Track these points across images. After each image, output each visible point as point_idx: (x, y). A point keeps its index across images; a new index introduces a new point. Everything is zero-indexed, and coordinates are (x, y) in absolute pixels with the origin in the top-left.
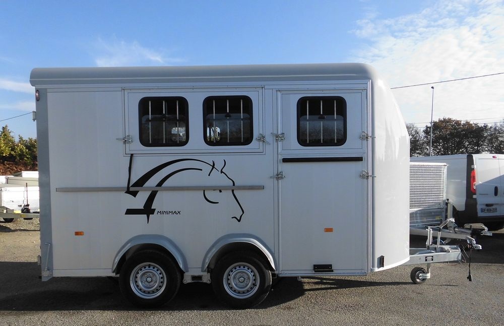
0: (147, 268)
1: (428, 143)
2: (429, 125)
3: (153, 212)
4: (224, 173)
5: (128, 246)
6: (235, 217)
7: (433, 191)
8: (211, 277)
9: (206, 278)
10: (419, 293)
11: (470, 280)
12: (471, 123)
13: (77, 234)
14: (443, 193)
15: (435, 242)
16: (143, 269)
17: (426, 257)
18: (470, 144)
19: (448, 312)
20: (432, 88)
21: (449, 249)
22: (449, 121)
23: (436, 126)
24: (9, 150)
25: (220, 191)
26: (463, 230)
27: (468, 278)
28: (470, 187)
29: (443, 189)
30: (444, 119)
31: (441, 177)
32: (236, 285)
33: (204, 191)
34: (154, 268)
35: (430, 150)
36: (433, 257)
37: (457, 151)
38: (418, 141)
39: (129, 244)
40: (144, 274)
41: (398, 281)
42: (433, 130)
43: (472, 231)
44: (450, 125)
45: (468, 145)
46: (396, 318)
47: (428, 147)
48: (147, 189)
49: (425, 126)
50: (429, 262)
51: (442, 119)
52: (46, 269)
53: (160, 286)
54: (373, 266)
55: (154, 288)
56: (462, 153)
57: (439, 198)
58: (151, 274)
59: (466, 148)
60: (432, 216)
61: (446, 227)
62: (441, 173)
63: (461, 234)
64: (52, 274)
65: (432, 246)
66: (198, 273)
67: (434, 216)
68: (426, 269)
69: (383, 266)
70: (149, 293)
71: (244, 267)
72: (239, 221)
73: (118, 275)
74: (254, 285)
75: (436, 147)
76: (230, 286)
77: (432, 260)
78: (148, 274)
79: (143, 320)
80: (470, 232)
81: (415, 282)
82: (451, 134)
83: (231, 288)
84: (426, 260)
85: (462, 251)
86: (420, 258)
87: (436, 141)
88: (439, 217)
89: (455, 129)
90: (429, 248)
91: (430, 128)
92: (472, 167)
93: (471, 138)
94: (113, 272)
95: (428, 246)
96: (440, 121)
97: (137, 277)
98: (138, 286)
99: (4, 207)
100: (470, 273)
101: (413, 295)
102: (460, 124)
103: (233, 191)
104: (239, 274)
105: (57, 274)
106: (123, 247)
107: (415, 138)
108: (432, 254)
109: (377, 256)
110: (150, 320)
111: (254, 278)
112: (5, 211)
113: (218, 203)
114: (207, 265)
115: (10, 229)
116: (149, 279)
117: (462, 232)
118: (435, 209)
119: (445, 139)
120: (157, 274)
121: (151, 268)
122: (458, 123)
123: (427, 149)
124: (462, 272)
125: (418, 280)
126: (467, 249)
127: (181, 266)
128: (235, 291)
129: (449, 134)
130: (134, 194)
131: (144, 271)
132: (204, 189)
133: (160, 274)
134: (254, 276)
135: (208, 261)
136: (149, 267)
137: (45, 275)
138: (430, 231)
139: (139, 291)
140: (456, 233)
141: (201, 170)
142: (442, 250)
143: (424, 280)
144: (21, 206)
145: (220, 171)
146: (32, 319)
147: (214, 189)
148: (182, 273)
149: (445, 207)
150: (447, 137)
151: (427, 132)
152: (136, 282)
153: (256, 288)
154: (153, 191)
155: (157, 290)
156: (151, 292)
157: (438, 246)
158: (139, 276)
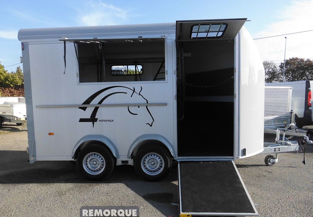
0: (93, 156)
1: (282, 74)
2: (283, 62)
3: (96, 120)
4: (141, 95)
5: (81, 142)
6: (148, 124)
7: (282, 105)
8: (133, 161)
9: (131, 162)
10: (270, 172)
11: (304, 163)
12: (311, 60)
13: (50, 134)
14: (289, 106)
15: (281, 139)
16: (91, 156)
17: (275, 149)
18: (310, 74)
19: (288, 185)
20: (286, 38)
21: (291, 143)
22: (297, 59)
23: (288, 63)
24: (21, 81)
25: (139, 107)
26: (301, 130)
27: (303, 162)
28: (307, 102)
29: (289, 103)
30: (293, 58)
31: (288, 96)
32: (149, 167)
33: (128, 107)
34: (97, 156)
35: (284, 78)
36: (279, 148)
37: (301, 79)
38: (275, 72)
39: (82, 141)
40: (91, 159)
41: (256, 164)
42: (286, 65)
43: (308, 131)
44: (297, 61)
45: (308, 75)
46: (253, 189)
47: (282, 76)
48: (92, 106)
49: (280, 63)
50: (277, 152)
51: (291, 58)
52: (32, 156)
53: (102, 167)
54: (238, 155)
55: (98, 168)
56: (304, 80)
57: (286, 109)
58: (96, 160)
59: (307, 77)
60: (281, 121)
61: (290, 128)
62: (288, 93)
63: (300, 133)
64: (36, 159)
65: (280, 141)
66: (125, 159)
67: (283, 121)
68: (275, 156)
69: (245, 155)
70: (95, 171)
71: (154, 156)
72: (151, 126)
73: (76, 160)
74: (161, 167)
75: (287, 76)
76: (146, 167)
77: (279, 150)
78: (94, 159)
79: (90, 188)
80: (306, 131)
81: (267, 165)
82: (297, 68)
83: (146, 169)
84: (275, 151)
85: (299, 144)
86: (271, 149)
87: (287, 72)
88: (286, 122)
89: (300, 64)
90: (277, 143)
91: (283, 64)
92: (309, 89)
93: (311, 70)
94: (73, 158)
95: (277, 142)
96: (291, 60)
97: (87, 162)
98: (88, 167)
99: (15, 117)
100: (304, 159)
101: (266, 174)
102: (303, 61)
103: (147, 107)
104: (151, 160)
105: (39, 159)
106: (78, 142)
107: (274, 71)
108: (279, 147)
109: (241, 148)
110: (95, 189)
111: (161, 162)
112: (16, 119)
113: (137, 114)
114: (131, 154)
115: (20, 130)
116: (95, 163)
117: (301, 132)
118: (284, 117)
119: (293, 71)
120: (99, 159)
121: (96, 156)
122: (302, 60)
123: (282, 78)
124: (299, 158)
125: (269, 163)
126: (303, 144)
127: (114, 155)
128: (149, 170)
129: (296, 68)
130: (84, 109)
131: (91, 157)
132: (128, 106)
133: (101, 159)
134: (160, 161)
135: (131, 151)
136: (95, 155)
137: (32, 159)
138: (278, 131)
139: (88, 170)
140: (296, 132)
141: (126, 93)
142: (286, 144)
143: (273, 163)
144: (25, 116)
145: (138, 94)
146: (23, 187)
147: (134, 105)
148: (115, 159)
149: (290, 115)
150: (294, 70)
151: (281, 67)
152: (87, 164)
153: (162, 169)
154: (96, 107)
155: (100, 170)
156: (96, 171)
157: (283, 141)
158: (88, 160)
